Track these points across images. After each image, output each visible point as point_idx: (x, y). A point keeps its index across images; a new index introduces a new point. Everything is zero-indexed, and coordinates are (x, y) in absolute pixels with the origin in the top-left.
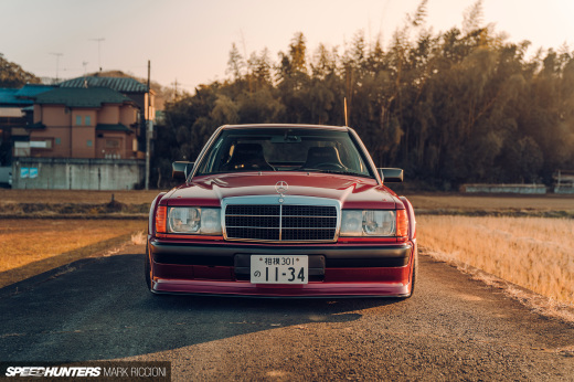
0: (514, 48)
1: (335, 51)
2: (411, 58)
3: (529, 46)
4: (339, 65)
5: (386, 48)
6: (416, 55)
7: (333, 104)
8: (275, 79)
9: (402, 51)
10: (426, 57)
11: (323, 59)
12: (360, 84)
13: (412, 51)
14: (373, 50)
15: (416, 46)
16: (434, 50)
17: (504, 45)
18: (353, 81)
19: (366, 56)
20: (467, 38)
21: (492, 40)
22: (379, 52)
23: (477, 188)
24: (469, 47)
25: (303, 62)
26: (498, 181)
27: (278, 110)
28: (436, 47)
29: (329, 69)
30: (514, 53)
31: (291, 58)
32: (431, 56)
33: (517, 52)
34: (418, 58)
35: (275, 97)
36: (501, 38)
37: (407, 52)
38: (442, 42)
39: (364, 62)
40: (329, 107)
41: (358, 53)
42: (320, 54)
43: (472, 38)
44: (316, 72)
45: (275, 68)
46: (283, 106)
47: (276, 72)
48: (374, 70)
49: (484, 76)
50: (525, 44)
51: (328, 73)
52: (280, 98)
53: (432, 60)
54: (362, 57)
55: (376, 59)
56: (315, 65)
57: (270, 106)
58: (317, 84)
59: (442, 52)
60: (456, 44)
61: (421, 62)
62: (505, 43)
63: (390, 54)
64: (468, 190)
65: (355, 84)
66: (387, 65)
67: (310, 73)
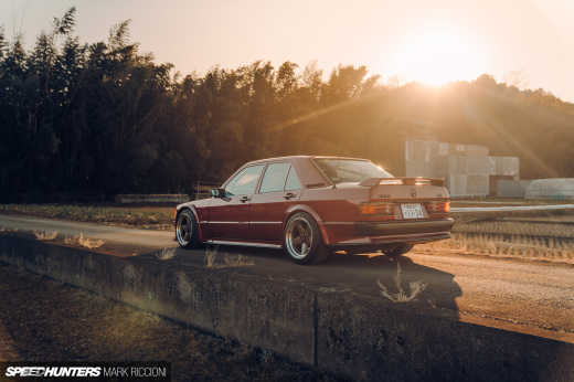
0: (163, 70)
3: (172, 69)
5: (28, 51)
6: (62, 63)
13: (59, 58)
14: (12, 51)
19: (5, 56)
20: (114, 53)
21: (138, 59)
22: (19, 54)
23: (132, 198)
24: (115, 61)
26: (149, 191)
43: (119, 55)
49: (140, 92)
50: (169, 66)
55: (16, 61)
60: (103, 57)
63: (33, 58)
64: (124, 201)
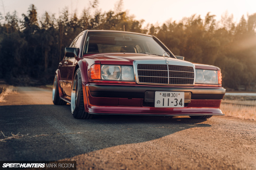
0: (138, 22)
1: (53, 16)
2: (92, 23)
3: (144, 22)
4: (56, 23)
5: (79, 17)
6: (94, 21)
7: (52, 42)
8: (21, 27)
9: (87, 19)
10: (98, 23)
11: (47, 20)
12: (66, 34)
13: (92, 19)
14: (73, 17)
15: (93, 17)
16: (102, 20)
17: (133, 20)
18: (63, 31)
19: (69, 20)
20: (117, 16)
21: (128, 18)
22: (76, 19)
24: (117, 20)
25: (36, 20)
27: (23, 43)
28: (103, 18)
29: (50, 25)
30: (138, 25)
31: (29, 18)
32: (101, 23)
33: (139, 25)
34: (94, 23)
35: (22, 37)
36: (132, 17)
37: (89, 20)
38: (106, 16)
39: (68, 23)
40: (51, 44)
41: (65, 18)
42: (45, 17)
43: (119, 16)
44: (44, 26)
45: (21, 22)
46: (26, 42)
47: (21, 24)
48: (73, 27)
50: (143, 21)
51: (49, 27)
52: (25, 38)
53: (101, 24)
54: (67, 20)
55: (74, 22)
56: (43, 22)
57: (19, 41)
58: (45, 32)
59: (106, 21)
60: (112, 18)
61: (96, 25)
62: (134, 19)
63: (81, 20)
65: (64, 34)
66: (80, 25)
67: (40, 26)
